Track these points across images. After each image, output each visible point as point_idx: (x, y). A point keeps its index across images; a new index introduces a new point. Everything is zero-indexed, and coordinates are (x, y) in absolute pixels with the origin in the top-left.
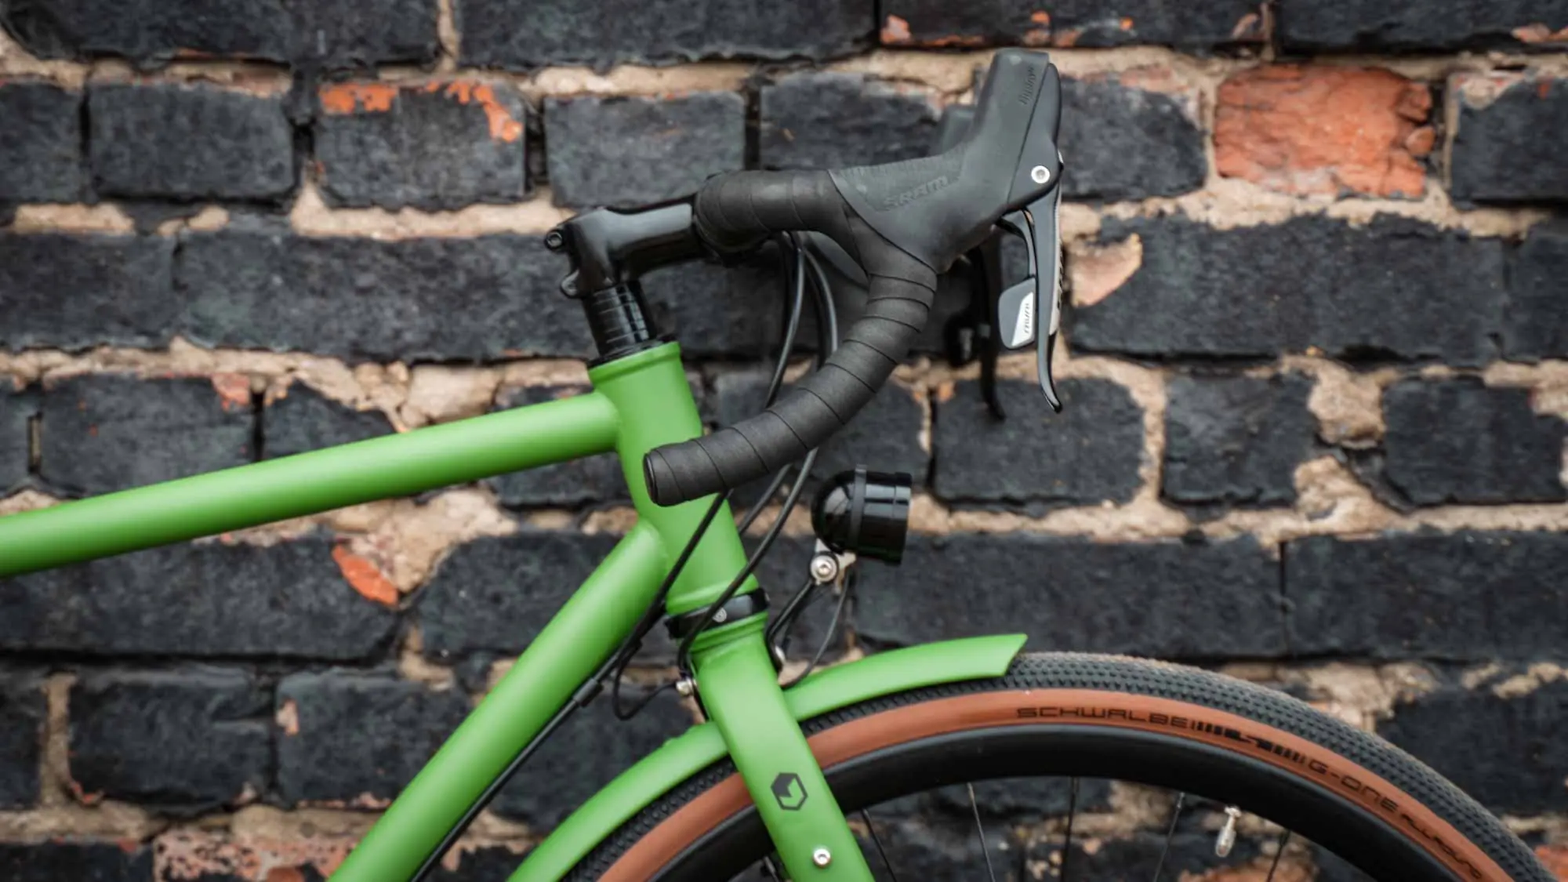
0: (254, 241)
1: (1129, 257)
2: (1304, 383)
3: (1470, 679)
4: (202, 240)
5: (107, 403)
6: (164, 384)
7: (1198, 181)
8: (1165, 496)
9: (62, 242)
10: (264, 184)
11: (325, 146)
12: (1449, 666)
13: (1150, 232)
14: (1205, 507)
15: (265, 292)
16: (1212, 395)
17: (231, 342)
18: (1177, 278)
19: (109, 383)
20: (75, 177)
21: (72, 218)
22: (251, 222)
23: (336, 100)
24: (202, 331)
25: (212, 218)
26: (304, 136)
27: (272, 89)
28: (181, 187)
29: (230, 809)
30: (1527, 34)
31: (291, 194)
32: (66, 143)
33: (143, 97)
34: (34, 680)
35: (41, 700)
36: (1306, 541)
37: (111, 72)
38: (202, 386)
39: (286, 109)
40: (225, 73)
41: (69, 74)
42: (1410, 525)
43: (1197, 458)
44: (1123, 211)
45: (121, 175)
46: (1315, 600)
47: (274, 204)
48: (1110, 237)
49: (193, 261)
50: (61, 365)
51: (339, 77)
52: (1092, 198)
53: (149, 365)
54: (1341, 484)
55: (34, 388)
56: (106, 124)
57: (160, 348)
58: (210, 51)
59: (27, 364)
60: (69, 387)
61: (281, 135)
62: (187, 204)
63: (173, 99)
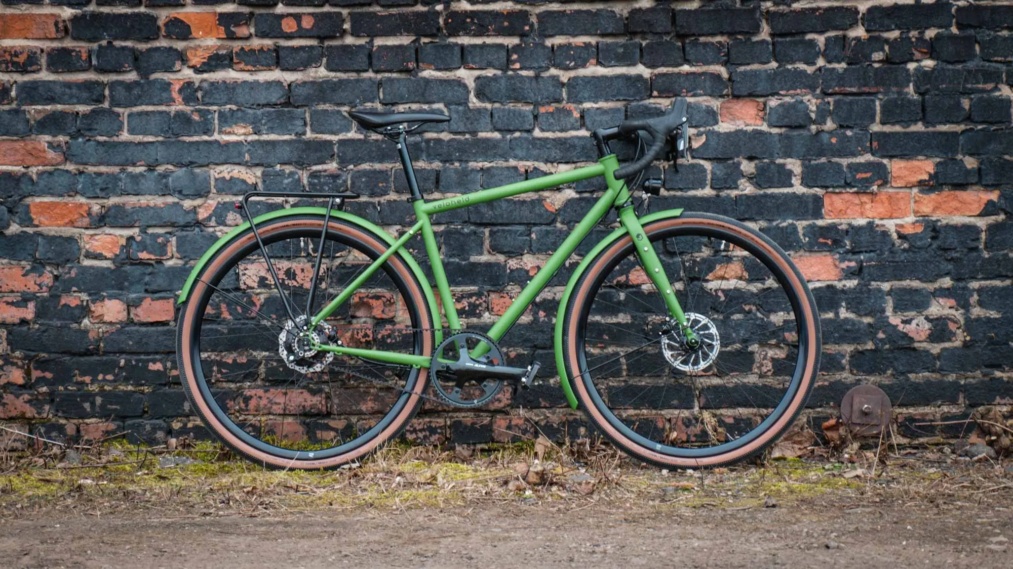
0: (526, 139)
1: (703, 139)
2: (739, 164)
3: (775, 223)
4: (516, 139)
5: (496, 172)
6: (508, 168)
7: (717, 123)
8: (712, 187)
9: (487, 140)
10: (528, 127)
11: (540, 119)
12: (770, 221)
13: (709, 134)
14: (720, 189)
15: (528, 149)
16: (721, 166)
17: (521, 159)
18: (713, 143)
19: (497, 168)
20: (490, 126)
21: (489, 135)
22: (525, 135)
23: (542, 110)
24: (515, 157)
25: (517, 134)
26: (536, 117)
27: (529, 108)
28: (511, 128)
29: (522, 255)
30: (781, 92)
31: (533, 129)
32: (488, 119)
33: (504, 110)
34: (482, 229)
35: (484, 233)
36: (741, 196)
37: (497, 105)
38: (515, 168)
39: (532, 112)
40: (520, 105)
41: (489, 106)
42: (762, 192)
43: (718, 179)
44: (702, 129)
45: (499, 126)
46: (743, 208)
47: (529, 131)
48: (699, 135)
49: (514, 143)
50: (487, 165)
51: (543, 105)
52: (696, 127)
53: (505, 164)
54: (747, 184)
55: (482, 169)
56: (496, 116)
57: (507, 161)
58: (517, 100)
59: (480, 165)
60: (489, 169)
61: (531, 117)
62: (511, 131)
63: (509, 110)
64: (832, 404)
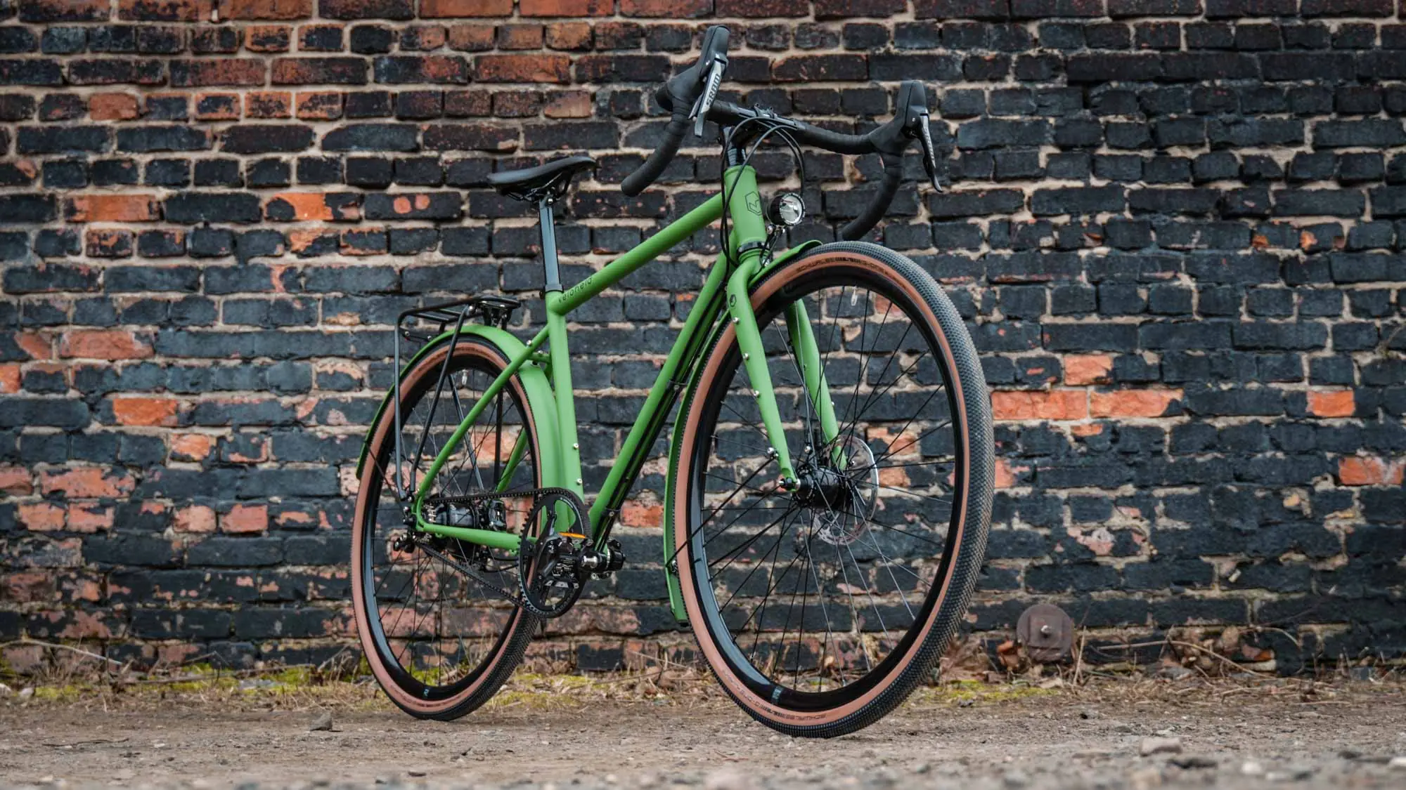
0: (662, 330)
1: (858, 330)
2: (898, 358)
3: (938, 424)
4: (650, 329)
5: (627, 366)
6: (642, 362)
7: (873, 313)
8: (869, 384)
9: (618, 331)
10: (664, 317)
11: (677, 308)
12: (933, 421)
13: (864, 325)
14: (876, 386)
15: (664, 341)
16: (878, 361)
17: (656, 353)
18: (869, 334)
19: (629, 362)
20: (622, 316)
21: (621, 325)
22: (661, 325)
23: (680, 298)
24: (650, 350)
25: (652, 325)
26: (673, 306)
27: (665, 296)
28: (645, 317)
29: (657, 458)
30: (943, 280)
31: (669, 319)
32: (620, 309)
33: (637, 298)
34: (612, 430)
35: (614, 434)
36: (900, 393)
37: (630, 293)
38: (650, 362)
39: (669, 301)
40: (654, 293)
41: (620, 294)
42: (924, 389)
43: (875, 375)
44: (856, 320)
45: (632, 315)
46: (903, 407)
47: (665, 321)
48: (854, 326)
49: (648, 334)
50: (618, 358)
51: (680, 293)
52: (849, 317)
53: (638, 358)
54: (907, 381)
55: (613, 363)
56: (629, 305)
57: (640, 354)
58: (652, 288)
59: (611, 358)
60: (620, 363)
61: (667, 306)
62: (645, 321)
63: (644, 299)
64: (1006, 626)
